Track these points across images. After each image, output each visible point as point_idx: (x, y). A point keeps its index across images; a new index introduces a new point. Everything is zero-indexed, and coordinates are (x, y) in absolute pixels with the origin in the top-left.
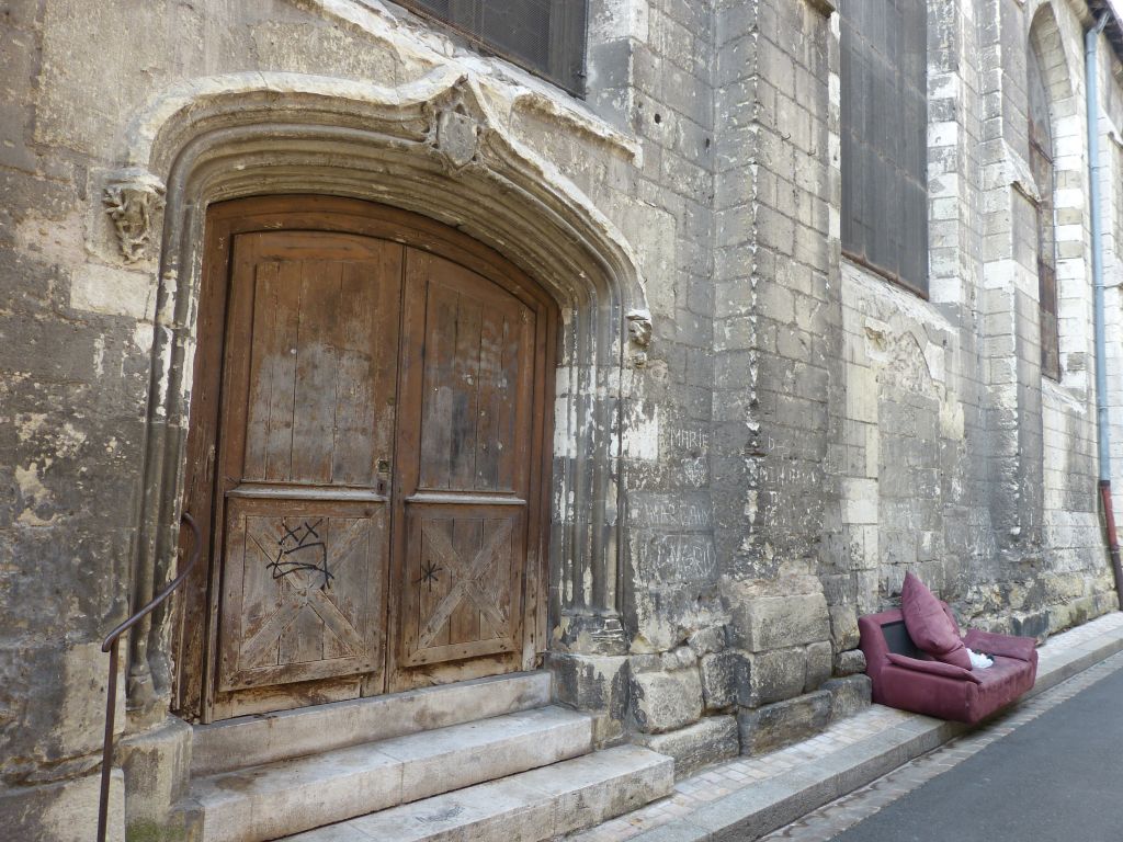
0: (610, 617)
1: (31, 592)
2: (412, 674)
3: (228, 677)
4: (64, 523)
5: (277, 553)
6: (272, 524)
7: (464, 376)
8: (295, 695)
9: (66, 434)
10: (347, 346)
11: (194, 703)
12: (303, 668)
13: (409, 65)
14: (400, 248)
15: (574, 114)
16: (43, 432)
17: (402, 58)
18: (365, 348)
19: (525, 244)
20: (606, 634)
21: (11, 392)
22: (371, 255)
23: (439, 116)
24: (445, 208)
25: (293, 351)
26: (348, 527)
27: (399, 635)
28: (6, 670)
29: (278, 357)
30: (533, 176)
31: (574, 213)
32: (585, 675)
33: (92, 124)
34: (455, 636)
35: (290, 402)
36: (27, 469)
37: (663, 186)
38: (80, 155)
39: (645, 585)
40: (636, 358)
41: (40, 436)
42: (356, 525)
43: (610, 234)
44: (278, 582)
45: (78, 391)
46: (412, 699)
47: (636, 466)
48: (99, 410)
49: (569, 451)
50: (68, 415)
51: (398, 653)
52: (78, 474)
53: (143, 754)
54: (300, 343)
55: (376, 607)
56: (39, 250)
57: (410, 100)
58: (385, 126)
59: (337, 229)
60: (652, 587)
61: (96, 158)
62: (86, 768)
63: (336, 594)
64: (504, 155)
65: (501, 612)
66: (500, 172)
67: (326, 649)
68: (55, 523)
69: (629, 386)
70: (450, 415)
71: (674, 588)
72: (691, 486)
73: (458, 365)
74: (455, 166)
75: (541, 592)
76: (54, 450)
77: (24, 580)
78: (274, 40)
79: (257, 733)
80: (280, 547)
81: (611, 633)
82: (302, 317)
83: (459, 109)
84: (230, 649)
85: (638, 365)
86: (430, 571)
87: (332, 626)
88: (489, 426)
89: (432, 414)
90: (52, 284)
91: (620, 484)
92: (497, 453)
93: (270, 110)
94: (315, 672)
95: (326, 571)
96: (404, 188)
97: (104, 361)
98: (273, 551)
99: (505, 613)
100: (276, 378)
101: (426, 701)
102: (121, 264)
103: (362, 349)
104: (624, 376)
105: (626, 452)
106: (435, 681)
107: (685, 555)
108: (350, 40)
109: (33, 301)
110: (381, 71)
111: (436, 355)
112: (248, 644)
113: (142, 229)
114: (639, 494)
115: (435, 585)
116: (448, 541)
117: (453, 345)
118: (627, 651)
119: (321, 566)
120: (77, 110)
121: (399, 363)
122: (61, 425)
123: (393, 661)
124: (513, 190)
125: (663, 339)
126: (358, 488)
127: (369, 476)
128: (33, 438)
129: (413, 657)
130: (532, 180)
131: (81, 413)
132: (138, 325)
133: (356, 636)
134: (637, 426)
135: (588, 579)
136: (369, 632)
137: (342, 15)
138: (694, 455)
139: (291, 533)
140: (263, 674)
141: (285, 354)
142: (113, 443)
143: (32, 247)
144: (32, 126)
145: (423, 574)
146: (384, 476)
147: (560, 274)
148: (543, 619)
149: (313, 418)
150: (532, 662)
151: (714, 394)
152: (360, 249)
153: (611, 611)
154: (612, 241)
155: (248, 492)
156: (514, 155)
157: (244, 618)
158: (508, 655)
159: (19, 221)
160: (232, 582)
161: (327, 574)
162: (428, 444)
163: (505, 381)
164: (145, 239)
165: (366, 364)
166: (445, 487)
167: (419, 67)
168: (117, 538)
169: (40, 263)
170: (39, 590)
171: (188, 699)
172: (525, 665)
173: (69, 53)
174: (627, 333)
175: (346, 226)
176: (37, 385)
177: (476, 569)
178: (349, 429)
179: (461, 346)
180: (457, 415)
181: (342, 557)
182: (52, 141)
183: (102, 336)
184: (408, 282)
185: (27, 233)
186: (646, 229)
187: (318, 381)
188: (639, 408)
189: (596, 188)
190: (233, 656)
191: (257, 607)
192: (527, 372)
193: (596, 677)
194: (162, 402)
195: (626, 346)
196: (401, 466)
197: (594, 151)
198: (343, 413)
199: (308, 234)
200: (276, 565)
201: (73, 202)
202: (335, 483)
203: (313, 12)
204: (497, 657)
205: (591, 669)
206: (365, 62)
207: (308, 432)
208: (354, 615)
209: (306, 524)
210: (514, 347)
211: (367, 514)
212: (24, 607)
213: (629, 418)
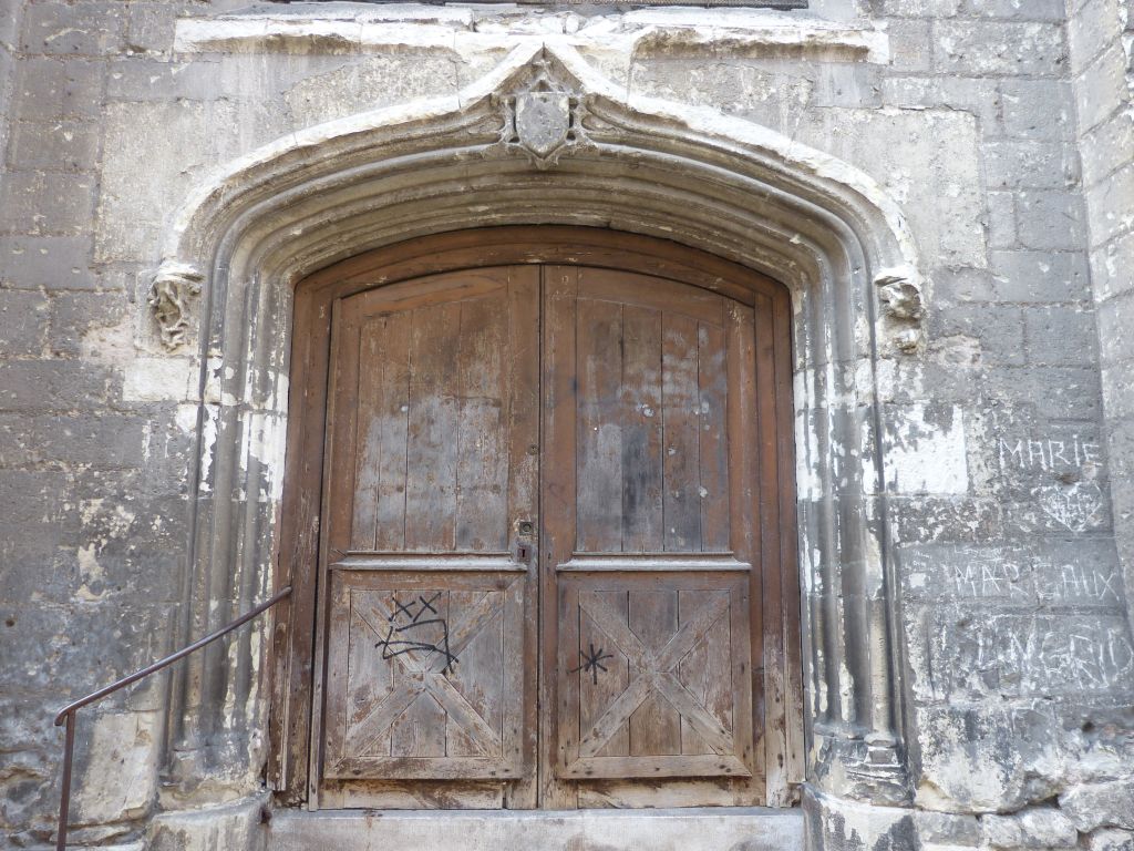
0: (876, 743)
1: (76, 662)
2: (577, 789)
3: (333, 763)
4: (111, 598)
5: (387, 630)
6: (380, 598)
7: (638, 408)
8: (418, 794)
9: (118, 515)
10: (470, 393)
11: (300, 786)
12: (421, 763)
13: (475, 62)
14: (536, 270)
15: (737, 30)
16: (100, 515)
17: (464, 59)
18: (494, 392)
19: (698, 221)
20: (867, 769)
21: (76, 481)
22: (499, 286)
23: (513, 104)
24: (574, 209)
25: (404, 409)
26: (475, 602)
27: (555, 736)
28: (47, 732)
29: (387, 416)
30: (672, 131)
31: (750, 162)
32: (832, 830)
33: (139, 234)
34: (639, 745)
35: (403, 464)
36: (87, 549)
37: (939, 75)
38: (130, 264)
39: (940, 695)
40: (899, 340)
41: (96, 520)
42: (483, 599)
43: (824, 172)
44: (389, 663)
45: (130, 475)
46: (561, 822)
47: (917, 505)
48: (146, 491)
49: (810, 491)
50: (120, 498)
51: (554, 760)
52: (128, 553)
53: (171, 833)
54: (413, 398)
55: (516, 701)
56: (99, 355)
57: (471, 99)
58: (447, 140)
59: (451, 267)
60: (960, 700)
61: (144, 263)
62: (99, 838)
63: (462, 680)
64: (620, 119)
65: (718, 719)
66: (621, 143)
67: (450, 745)
68: (105, 597)
69: (889, 384)
70: (618, 459)
71: (1016, 705)
72: (1060, 532)
73: (627, 395)
74: (539, 155)
75: (789, 696)
76: (109, 531)
77: (73, 650)
78: (310, 96)
79: (355, 831)
80: (390, 624)
81: (876, 769)
82: (414, 370)
83: (543, 86)
84: (335, 732)
85: (907, 351)
86: (593, 659)
87: (457, 717)
88: (683, 467)
89: (590, 460)
90: (108, 382)
91: (883, 535)
92: (699, 501)
93: (306, 166)
94: (436, 770)
95: (447, 653)
96: (508, 200)
97: (151, 445)
98: (382, 629)
99: (724, 720)
100: (385, 439)
101: (583, 827)
102: (164, 352)
103: (488, 395)
104: (879, 372)
105: (893, 485)
106: (614, 802)
107: (1047, 650)
108: (397, 63)
109: (94, 399)
110: (438, 81)
111: (594, 387)
112: (354, 729)
113: (177, 315)
114: (924, 549)
115: (601, 676)
116: (621, 620)
117: (619, 370)
118: (909, 800)
119: (442, 646)
120: (127, 226)
121: (541, 403)
122: (114, 508)
123: (547, 768)
124: (645, 158)
125: (962, 303)
126: (489, 556)
127: (506, 540)
128: (93, 521)
129: (571, 767)
130: (672, 137)
131: (131, 495)
132: (181, 407)
133: (491, 733)
134: (914, 444)
135: (845, 681)
136: (508, 730)
137: (382, 42)
138: (1066, 480)
139: (404, 608)
140: (373, 764)
141: (394, 413)
142: (158, 522)
143: (94, 354)
144: (93, 251)
145: (583, 662)
146: (526, 540)
147: (767, 248)
148: (796, 734)
149: (431, 479)
150: (784, 795)
151: (1104, 373)
152: (481, 282)
153: (880, 733)
154: (830, 180)
155: (351, 564)
156: (635, 115)
157: (350, 701)
158: (741, 781)
159: (83, 333)
160: (336, 661)
161: (450, 657)
162: (587, 497)
163: (706, 405)
164: (182, 325)
165: (495, 411)
166: (616, 550)
167: (490, 59)
168: (155, 613)
169: (99, 367)
170: (83, 660)
171: (295, 782)
172: (770, 799)
173: (121, 180)
174: (877, 305)
175: (461, 261)
176: (96, 474)
177: (669, 658)
178: (475, 488)
179: (630, 371)
180: (631, 456)
181: (469, 637)
182: (108, 259)
183: (149, 422)
184: (548, 304)
185: (89, 343)
186: (906, 147)
187: (434, 437)
188: (917, 414)
189: (792, 118)
190: (338, 741)
191: (364, 689)
192: (744, 388)
193: (848, 836)
194: (204, 478)
195: (879, 325)
196: (549, 526)
197: (783, 70)
198: (468, 470)
199: (419, 281)
200: (387, 644)
201: (125, 307)
202: (458, 551)
203: (352, 53)
204: (722, 781)
205: (840, 821)
206: (416, 80)
207: (425, 495)
208: (486, 708)
209: (421, 598)
210: (719, 358)
211: (501, 587)
212: (69, 675)
213: (892, 430)
